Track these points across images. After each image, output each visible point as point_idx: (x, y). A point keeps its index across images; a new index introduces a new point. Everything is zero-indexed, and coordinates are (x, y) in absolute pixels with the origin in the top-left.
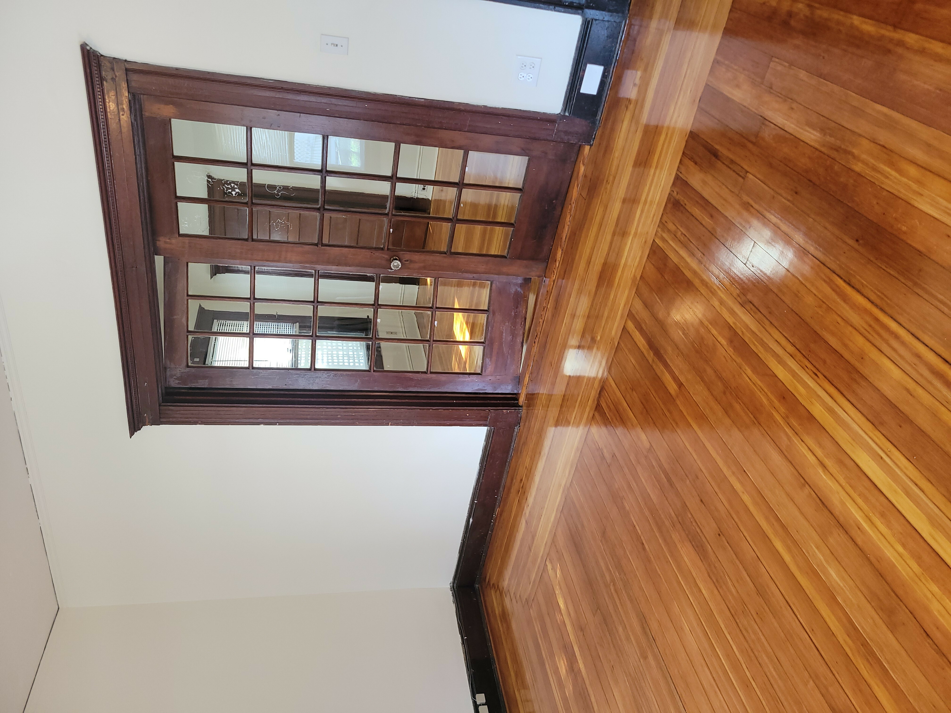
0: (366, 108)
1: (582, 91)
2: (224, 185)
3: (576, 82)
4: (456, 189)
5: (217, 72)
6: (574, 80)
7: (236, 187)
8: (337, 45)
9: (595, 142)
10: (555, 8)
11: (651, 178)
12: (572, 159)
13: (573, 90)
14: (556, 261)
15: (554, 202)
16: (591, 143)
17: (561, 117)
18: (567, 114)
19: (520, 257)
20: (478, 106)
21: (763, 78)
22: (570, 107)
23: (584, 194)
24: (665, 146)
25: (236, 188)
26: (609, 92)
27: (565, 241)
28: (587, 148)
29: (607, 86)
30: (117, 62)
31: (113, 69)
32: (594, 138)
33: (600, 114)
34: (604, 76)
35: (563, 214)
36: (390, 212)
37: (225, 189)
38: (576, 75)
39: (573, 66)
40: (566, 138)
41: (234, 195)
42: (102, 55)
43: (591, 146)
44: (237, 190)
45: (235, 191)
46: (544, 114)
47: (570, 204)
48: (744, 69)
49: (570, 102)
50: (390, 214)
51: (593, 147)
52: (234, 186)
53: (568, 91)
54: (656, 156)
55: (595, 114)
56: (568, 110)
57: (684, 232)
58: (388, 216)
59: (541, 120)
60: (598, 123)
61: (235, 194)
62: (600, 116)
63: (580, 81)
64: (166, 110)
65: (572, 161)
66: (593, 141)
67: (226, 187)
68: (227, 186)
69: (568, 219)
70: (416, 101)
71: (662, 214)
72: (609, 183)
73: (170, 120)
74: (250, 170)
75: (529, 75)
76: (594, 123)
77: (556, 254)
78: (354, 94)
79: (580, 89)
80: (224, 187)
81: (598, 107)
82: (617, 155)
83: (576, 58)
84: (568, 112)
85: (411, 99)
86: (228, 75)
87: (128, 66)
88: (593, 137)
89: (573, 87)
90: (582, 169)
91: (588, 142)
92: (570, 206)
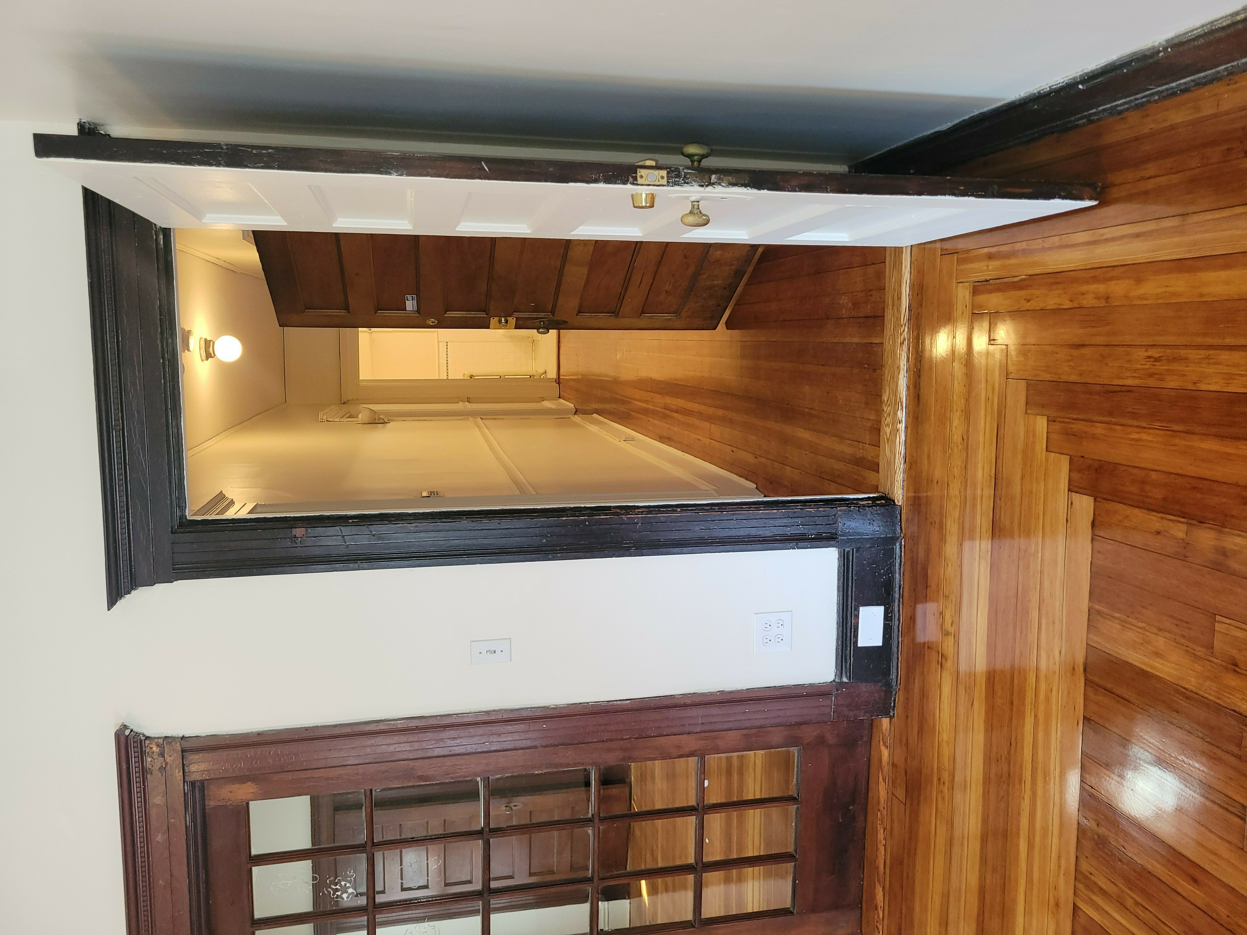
0: (544, 730)
1: (860, 644)
2: (330, 887)
3: (849, 634)
4: (694, 817)
5: (319, 725)
6: (845, 631)
7: (348, 885)
8: (495, 652)
9: (898, 711)
10: (797, 544)
11: (1028, 786)
12: (865, 739)
13: (846, 646)
14: (876, 909)
15: (851, 808)
16: (891, 714)
17: (838, 685)
18: (845, 680)
19: (814, 909)
20: (711, 694)
21: (1210, 647)
22: (848, 670)
23: (901, 793)
24: (1041, 735)
25: (349, 888)
26: (900, 640)
27: (885, 873)
28: (885, 722)
29: (896, 631)
30: (169, 743)
31: (162, 755)
32: (894, 706)
33: (895, 671)
34: (888, 617)
35: (869, 826)
36: (596, 875)
37: (332, 892)
38: (846, 624)
39: (838, 612)
40: (851, 713)
41: (345, 899)
42: (147, 738)
43: (891, 718)
44: (350, 890)
45: (347, 892)
46: (811, 685)
47: (879, 810)
48: (1160, 630)
49: (846, 662)
50: (596, 880)
51: (895, 720)
52: (346, 884)
53: (840, 647)
54: (1025, 750)
55: (887, 673)
56: (846, 674)
57: (1139, 900)
58: (593, 883)
59: (808, 695)
60: (894, 684)
61: (348, 898)
62: (895, 674)
63: (854, 632)
64: (241, 791)
65: (866, 741)
66: (893, 710)
67: (332, 889)
68: (334, 887)
69: (881, 835)
70: (617, 705)
71: (1077, 857)
72: (944, 783)
73: (248, 804)
74: (370, 855)
75: (777, 636)
76: (888, 685)
77: (873, 897)
78: (525, 714)
79: (856, 642)
80: (330, 889)
81: (889, 660)
82: (945, 737)
83: (841, 602)
84: (846, 677)
85: (611, 703)
86: (335, 726)
87: (186, 745)
88: (892, 704)
89: (846, 640)
90: (885, 753)
91: (886, 714)
92: (879, 814)
